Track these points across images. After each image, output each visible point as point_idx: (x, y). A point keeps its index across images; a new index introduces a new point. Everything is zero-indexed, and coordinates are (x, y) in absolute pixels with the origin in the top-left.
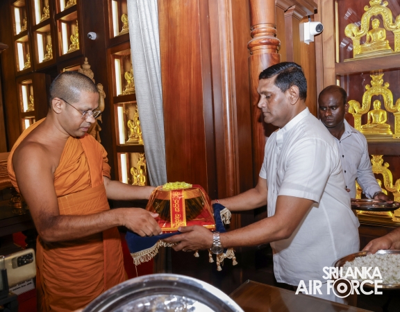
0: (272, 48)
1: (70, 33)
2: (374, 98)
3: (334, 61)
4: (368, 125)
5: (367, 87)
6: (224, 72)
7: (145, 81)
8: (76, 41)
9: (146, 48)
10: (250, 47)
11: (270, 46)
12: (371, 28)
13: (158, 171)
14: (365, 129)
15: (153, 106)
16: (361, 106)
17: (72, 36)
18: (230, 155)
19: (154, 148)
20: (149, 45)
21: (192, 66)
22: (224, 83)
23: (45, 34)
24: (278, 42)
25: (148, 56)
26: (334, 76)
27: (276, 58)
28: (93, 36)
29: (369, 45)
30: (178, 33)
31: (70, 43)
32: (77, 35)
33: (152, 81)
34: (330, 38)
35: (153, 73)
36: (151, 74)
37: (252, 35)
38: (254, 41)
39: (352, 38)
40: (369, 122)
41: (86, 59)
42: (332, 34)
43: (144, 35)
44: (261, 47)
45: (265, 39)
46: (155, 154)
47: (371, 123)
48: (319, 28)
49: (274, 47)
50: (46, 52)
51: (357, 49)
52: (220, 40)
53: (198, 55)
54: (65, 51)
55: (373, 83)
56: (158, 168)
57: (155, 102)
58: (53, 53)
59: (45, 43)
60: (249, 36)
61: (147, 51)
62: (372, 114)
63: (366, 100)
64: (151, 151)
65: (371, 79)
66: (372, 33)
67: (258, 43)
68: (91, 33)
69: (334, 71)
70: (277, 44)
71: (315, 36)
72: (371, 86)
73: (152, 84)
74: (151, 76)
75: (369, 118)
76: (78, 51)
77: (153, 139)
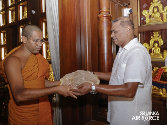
0: (108, 19)
1: (23, 10)
2: (155, 42)
3: (137, 26)
4: (152, 54)
5: (152, 37)
6: (86, 28)
7: (52, 31)
8: (26, 14)
9: (53, 17)
10: (98, 18)
11: (107, 18)
12: (153, 12)
13: (57, 71)
14: (151, 55)
15: (55, 42)
16: (149, 45)
17: (24, 12)
18: (88, 64)
19: (55, 61)
20: (54, 16)
21: (72, 25)
22: (86, 33)
23: (12, 11)
24: (111, 16)
25: (54, 21)
26: (138, 32)
27: (109, 23)
28: (34, 12)
29: (153, 19)
30: (66, 11)
31: (23, 15)
32: (27, 11)
33: (55, 31)
34: (136, 16)
35: (56, 28)
36: (55, 28)
37: (100, 13)
38: (100, 15)
39: (146, 16)
40: (152, 52)
41: (30, 22)
42: (137, 14)
43: (52, 12)
44: (103, 18)
45: (105, 15)
46: (56, 64)
47: (153, 53)
48: (131, 11)
49: (109, 18)
50: (12, 18)
51: (147, 21)
52: (85, 14)
53: (75, 20)
54: (21, 18)
55: (154, 35)
56: (57, 70)
57: (56, 41)
58: (16, 19)
59: (12, 15)
60: (98, 13)
61: (53, 18)
62: (154, 49)
63: (151, 43)
64: (54, 62)
65: (154, 34)
66: (154, 14)
67: (101, 16)
68: (32, 11)
69: (137, 30)
70: (110, 17)
71: (129, 14)
72: (154, 37)
73: (55, 33)
74: (55, 29)
75: (152, 51)
76: (26, 18)
77: (55, 57)
